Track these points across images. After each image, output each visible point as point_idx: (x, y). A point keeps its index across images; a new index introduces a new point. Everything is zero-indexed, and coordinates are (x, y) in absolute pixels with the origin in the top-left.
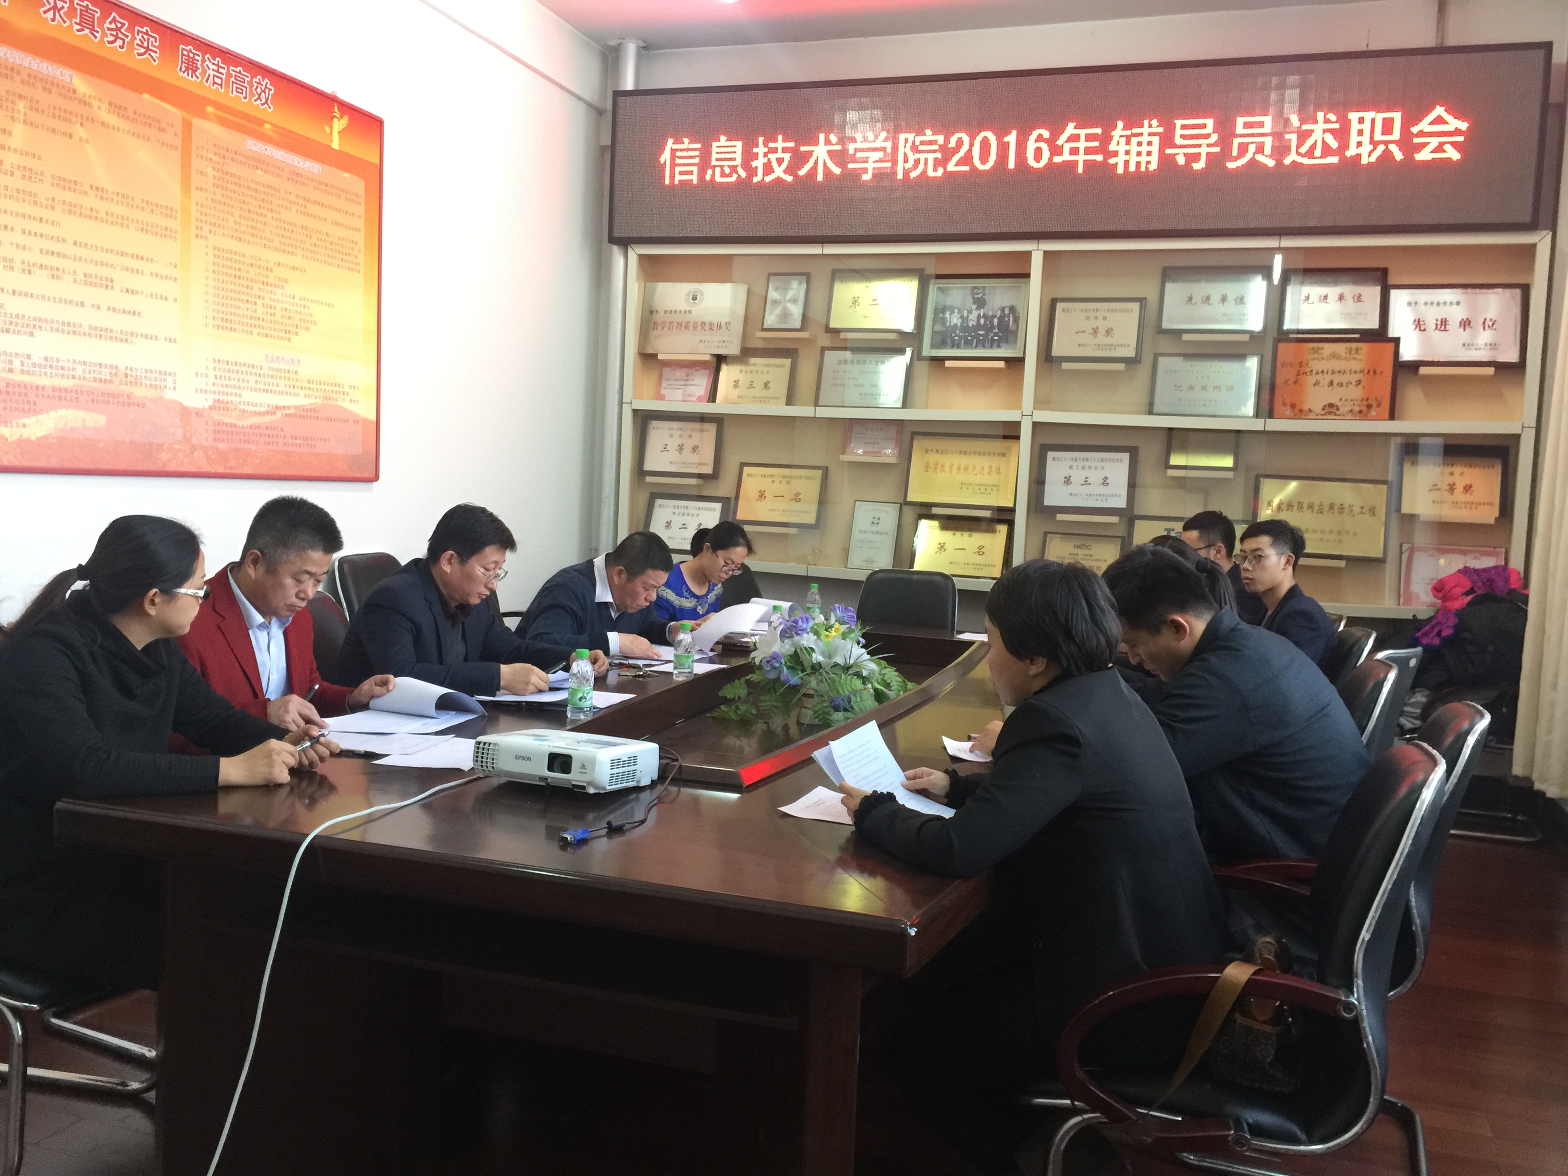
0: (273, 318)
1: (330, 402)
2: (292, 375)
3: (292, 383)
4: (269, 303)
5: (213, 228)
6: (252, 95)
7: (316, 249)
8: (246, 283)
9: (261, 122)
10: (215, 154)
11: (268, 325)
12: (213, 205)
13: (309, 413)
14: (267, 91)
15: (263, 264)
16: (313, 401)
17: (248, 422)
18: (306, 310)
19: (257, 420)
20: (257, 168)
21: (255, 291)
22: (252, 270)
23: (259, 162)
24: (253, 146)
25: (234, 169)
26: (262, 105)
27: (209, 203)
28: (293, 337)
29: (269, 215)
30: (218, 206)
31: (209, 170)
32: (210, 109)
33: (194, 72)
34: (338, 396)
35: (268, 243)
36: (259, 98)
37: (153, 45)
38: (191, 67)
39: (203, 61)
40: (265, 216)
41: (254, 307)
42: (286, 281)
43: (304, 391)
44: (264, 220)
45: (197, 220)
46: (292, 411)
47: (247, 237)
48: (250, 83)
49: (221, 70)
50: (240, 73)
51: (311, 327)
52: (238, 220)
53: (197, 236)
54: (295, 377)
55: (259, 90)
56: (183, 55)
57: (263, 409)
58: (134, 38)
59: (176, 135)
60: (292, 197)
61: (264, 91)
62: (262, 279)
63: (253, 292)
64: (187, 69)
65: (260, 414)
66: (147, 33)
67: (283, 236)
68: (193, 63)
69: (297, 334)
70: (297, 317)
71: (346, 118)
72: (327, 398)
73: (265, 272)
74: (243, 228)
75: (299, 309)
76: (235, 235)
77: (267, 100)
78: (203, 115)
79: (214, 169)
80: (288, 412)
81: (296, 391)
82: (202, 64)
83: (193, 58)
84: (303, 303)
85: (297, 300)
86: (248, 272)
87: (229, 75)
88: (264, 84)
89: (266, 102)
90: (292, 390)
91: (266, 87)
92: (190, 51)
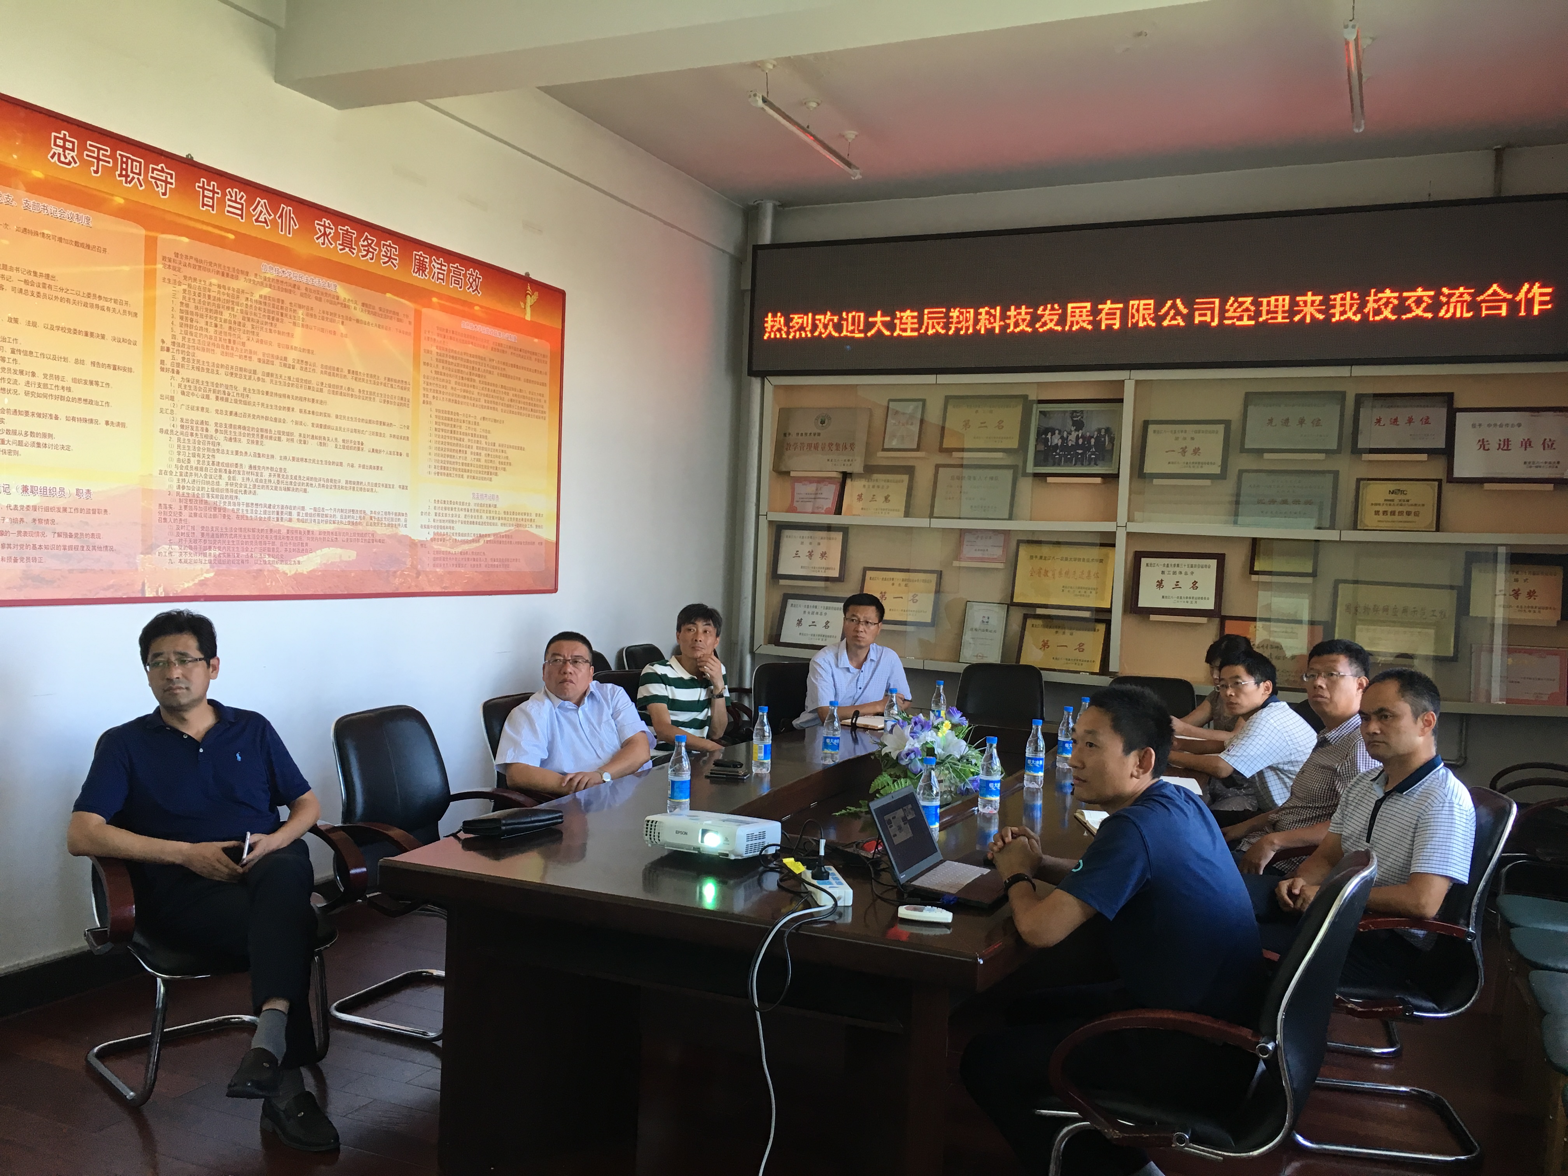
0: (479, 463)
1: (522, 529)
2: (492, 509)
3: (492, 515)
4: (476, 451)
5: (436, 395)
6: (466, 284)
7: (512, 404)
8: (459, 436)
9: (471, 305)
10: (438, 334)
11: (475, 469)
12: (436, 376)
13: (504, 539)
14: (477, 280)
15: (472, 419)
16: (507, 529)
17: (459, 550)
18: (504, 455)
19: (466, 547)
20: (469, 342)
21: (466, 442)
22: (464, 425)
23: (470, 338)
24: (466, 325)
25: (451, 345)
26: (473, 291)
27: (433, 375)
28: (493, 477)
29: (477, 379)
30: (439, 376)
31: (434, 349)
32: (435, 300)
33: (424, 271)
34: (527, 523)
35: (476, 403)
36: (471, 285)
37: (394, 255)
38: (422, 268)
39: (431, 262)
40: (474, 381)
41: (464, 455)
42: (489, 432)
43: (501, 521)
44: (472, 383)
45: (424, 389)
46: (492, 538)
47: (461, 400)
48: (465, 275)
49: (443, 268)
50: (457, 268)
51: (507, 467)
52: (454, 386)
53: (424, 402)
54: (495, 509)
55: (471, 280)
56: (416, 259)
57: (470, 538)
58: (380, 251)
59: (410, 323)
60: (494, 364)
61: (475, 280)
62: (470, 432)
63: (464, 443)
64: (419, 270)
65: (467, 542)
66: (390, 246)
67: (487, 395)
68: (423, 264)
69: (496, 474)
70: (497, 460)
71: (536, 293)
72: (518, 525)
73: (474, 426)
74: (458, 392)
75: (498, 454)
76: (452, 398)
77: (477, 287)
78: (429, 305)
79: (437, 347)
80: (489, 539)
81: (495, 521)
82: (429, 266)
83: (423, 261)
84: (501, 448)
85: (497, 447)
86: (461, 427)
87: (449, 271)
88: (475, 274)
89: (476, 289)
90: (492, 521)
91: (476, 277)
92: (421, 255)
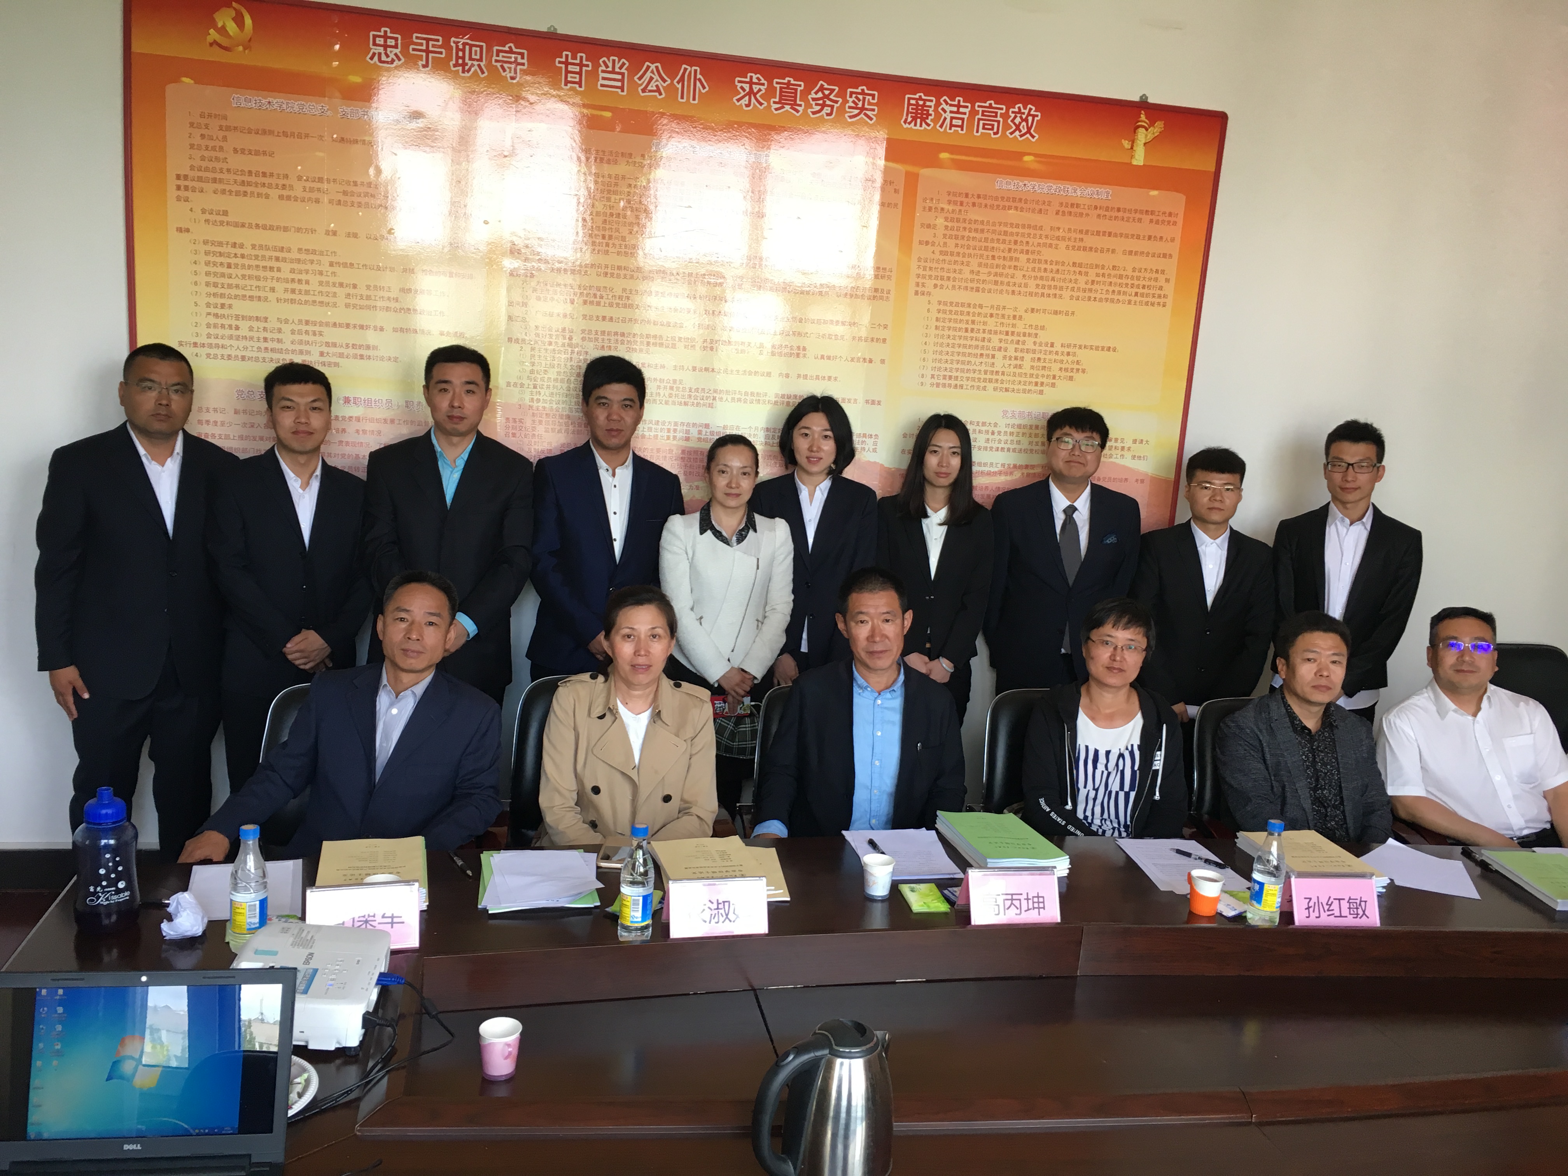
0: (1018, 370)
4: (1015, 354)
5: (939, 282)
6: (1007, 127)
7: (1094, 287)
8: (979, 335)
9: (1018, 156)
10: (949, 202)
11: (1010, 378)
12: (941, 258)
14: (1030, 119)
15: (1007, 312)
18: (1071, 358)
20: (1010, 208)
21: (994, 343)
22: (992, 320)
23: (1016, 201)
24: (1006, 184)
25: (974, 214)
26: (1021, 136)
27: (937, 256)
28: (1046, 389)
29: (1023, 257)
30: (947, 258)
31: (940, 221)
32: (944, 156)
33: (923, 120)
35: (1019, 289)
36: (1018, 128)
37: (870, 104)
38: (920, 114)
39: (938, 104)
40: (1017, 259)
41: (989, 360)
42: (1043, 328)
44: (1014, 263)
45: (918, 276)
47: (988, 286)
48: (1005, 116)
49: (962, 110)
50: (989, 107)
51: (1080, 375)
52: (976, 269)
53: (916, 293)
55: (1017, 120)
56: (909, 104)
57: (995, 470)
58: (845, 101)
59: (896, 191)
60: (1061, 233)
61: (1025, 120)
62: (1004, 329)
63: (991, 345)
64: (914, 119)
66: (863, 93)
67: (1042, 278)
68: (922, 110)
69: (1053, 385)
70: (1056, 366)
71: (1159, 124)
73: (1011, 322)
74: (982, 277)
75: (1059, 358)
76: (970, 285)
77: (1029, 129)
78: (935, 163)
79: (946, 219)
82: (936, 110)
83: (924, 105)
84: (1067, 350)
85: (1058, 348)
86: (986, 323)
87: (973, 112)
88: (1026, 112)
89: (1029, 132)
91: (1029, 114)
92: (920, 98)
